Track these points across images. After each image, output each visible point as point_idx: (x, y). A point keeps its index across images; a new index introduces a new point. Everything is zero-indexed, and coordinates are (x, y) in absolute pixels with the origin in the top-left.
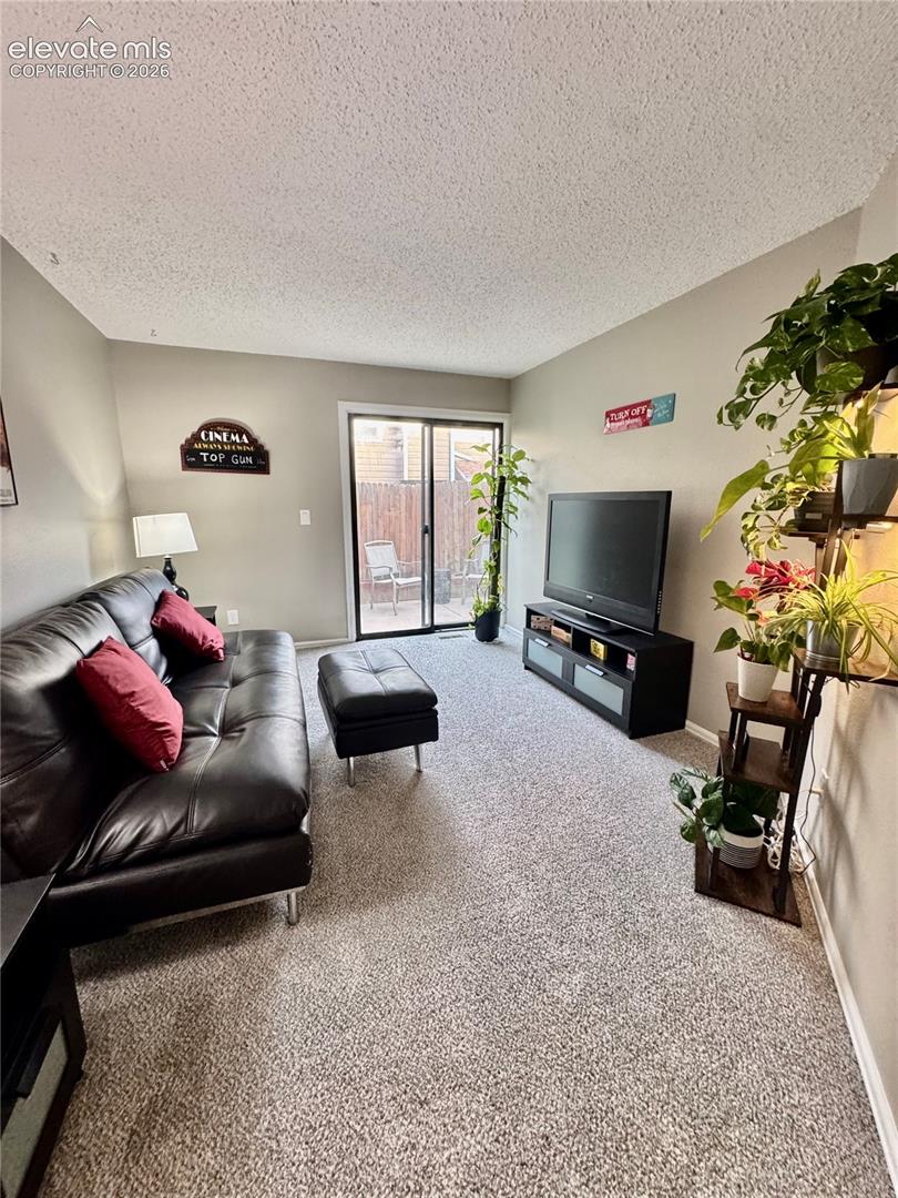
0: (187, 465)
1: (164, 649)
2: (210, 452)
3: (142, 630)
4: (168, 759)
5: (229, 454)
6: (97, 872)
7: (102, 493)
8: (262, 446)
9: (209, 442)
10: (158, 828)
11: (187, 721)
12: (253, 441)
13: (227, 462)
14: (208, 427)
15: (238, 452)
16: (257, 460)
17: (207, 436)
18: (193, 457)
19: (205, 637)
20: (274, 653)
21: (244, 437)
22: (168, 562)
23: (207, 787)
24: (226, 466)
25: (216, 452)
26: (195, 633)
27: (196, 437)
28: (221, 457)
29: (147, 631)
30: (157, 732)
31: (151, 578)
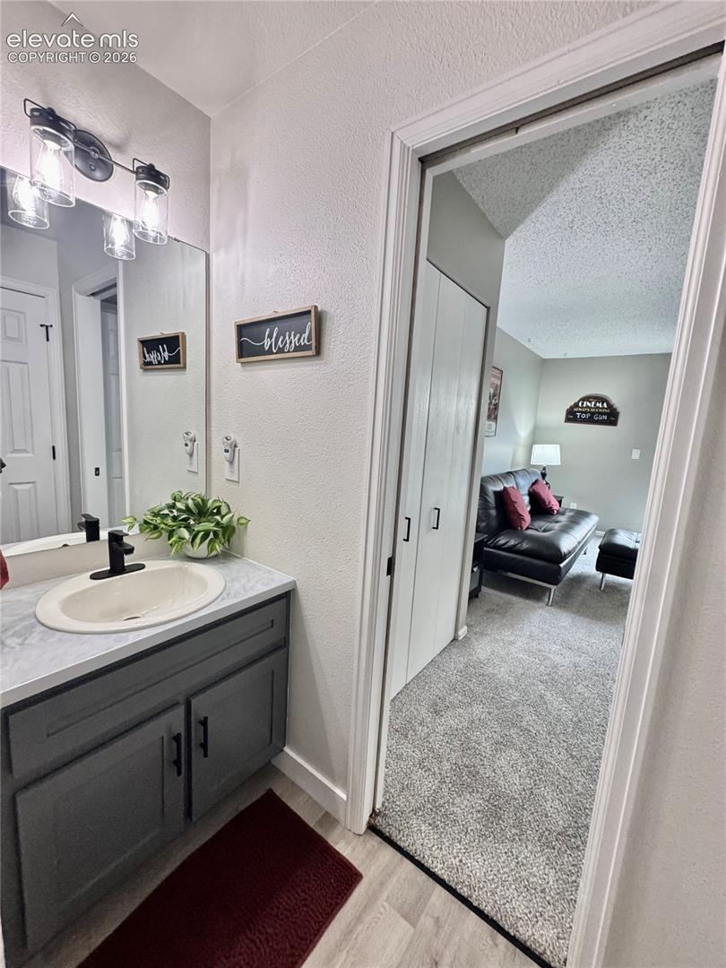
0: (568, 420)
1: (531, 502)
2: (582, 412)
3: (524, 491)
4: (522, 528)
5: (593, 414)
6: (494, 548)
7: (524, 432)
8: (615, 409)
9: (583, 408)
10: (512, 542)
11: (531, 524)
12: (610, 406)
13: (591, 419)
14: (583, 399)
15: (600, 413)
16: (610, 416)
17: (583, 404)
18: (572, 416)
19: (549, 502)
20: (583, 519)
21: (605, 404)
22: (544, 469)
23: (531, 538)
24: (590, 421)
25: (586, 412)
26: (546, 499)
27: (576, 405)
28: (588, 415)
29: (526, 492)
30: (521, 517)
31: (534, 473)
